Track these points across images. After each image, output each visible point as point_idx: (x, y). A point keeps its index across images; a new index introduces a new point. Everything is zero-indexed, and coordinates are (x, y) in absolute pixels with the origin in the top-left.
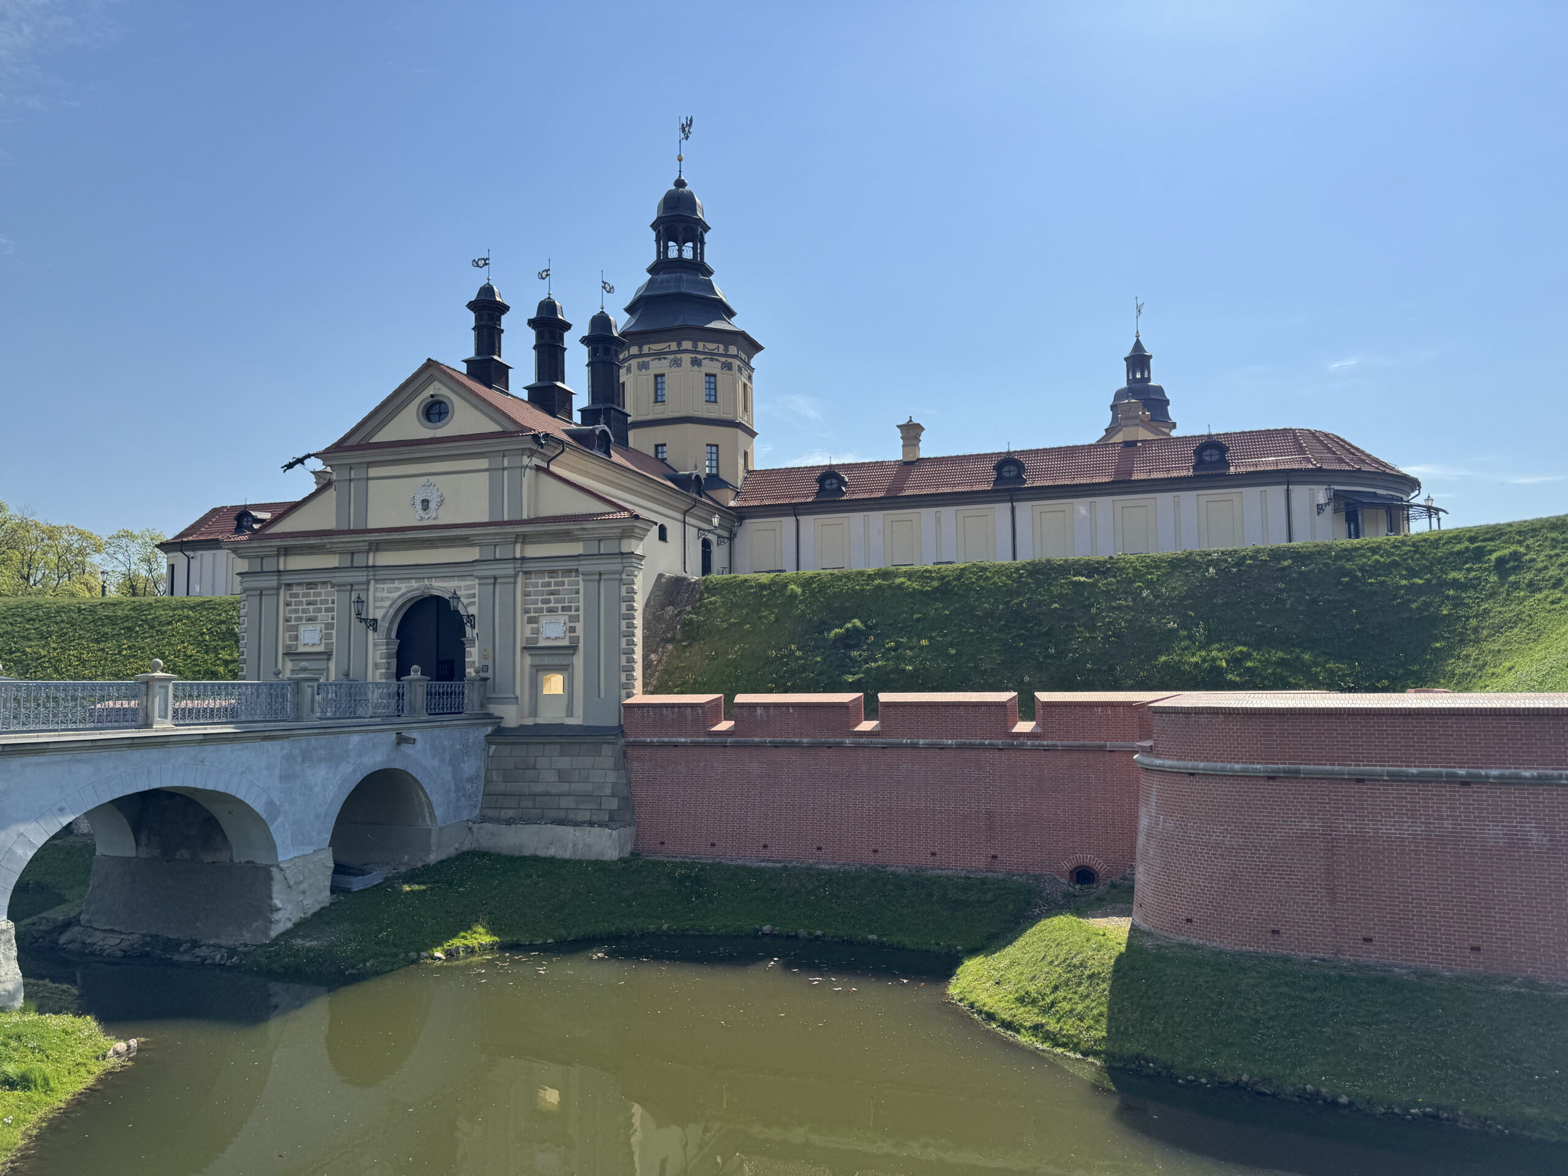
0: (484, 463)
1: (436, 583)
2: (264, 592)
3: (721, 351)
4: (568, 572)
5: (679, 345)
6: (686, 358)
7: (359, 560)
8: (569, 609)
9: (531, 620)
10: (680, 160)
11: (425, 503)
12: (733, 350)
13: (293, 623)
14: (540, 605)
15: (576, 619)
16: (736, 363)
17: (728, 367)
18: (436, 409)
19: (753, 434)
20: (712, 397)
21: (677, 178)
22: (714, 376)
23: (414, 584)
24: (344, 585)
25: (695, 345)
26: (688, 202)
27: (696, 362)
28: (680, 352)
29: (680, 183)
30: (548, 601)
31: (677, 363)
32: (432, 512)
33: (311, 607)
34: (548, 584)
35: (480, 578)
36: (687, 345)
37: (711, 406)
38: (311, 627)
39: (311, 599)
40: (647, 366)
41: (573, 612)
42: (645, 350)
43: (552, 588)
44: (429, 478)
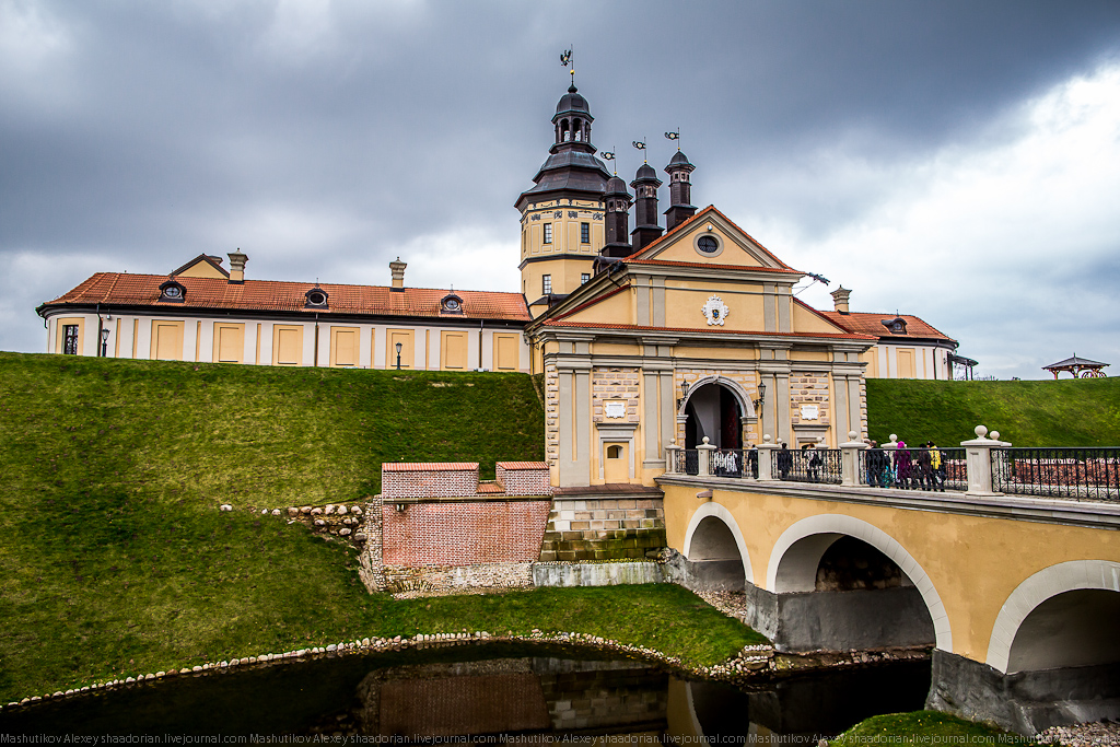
0: (760, 289)
1: (723, 374)
2: (577, 371)
4: (818, 372)
7: (664, 351)
8: (820, 398)
9: (794, 406)
13: (598, 398)
14: (800, 395)
15: (827, 407)
18: (709, 242)
21: (571, 85)
23: (708, 374)
29: (573, 90)
30: (806, 392)
32: (720, 319)
33: (615, 387)
34: (806, 381)
35: (761, 373)
38: (615, 403)
39: (616, 381)
40: (575, 215)
41: (823, 402)
42: (574, 203)
43: (809, 384)
44: (715, 294)
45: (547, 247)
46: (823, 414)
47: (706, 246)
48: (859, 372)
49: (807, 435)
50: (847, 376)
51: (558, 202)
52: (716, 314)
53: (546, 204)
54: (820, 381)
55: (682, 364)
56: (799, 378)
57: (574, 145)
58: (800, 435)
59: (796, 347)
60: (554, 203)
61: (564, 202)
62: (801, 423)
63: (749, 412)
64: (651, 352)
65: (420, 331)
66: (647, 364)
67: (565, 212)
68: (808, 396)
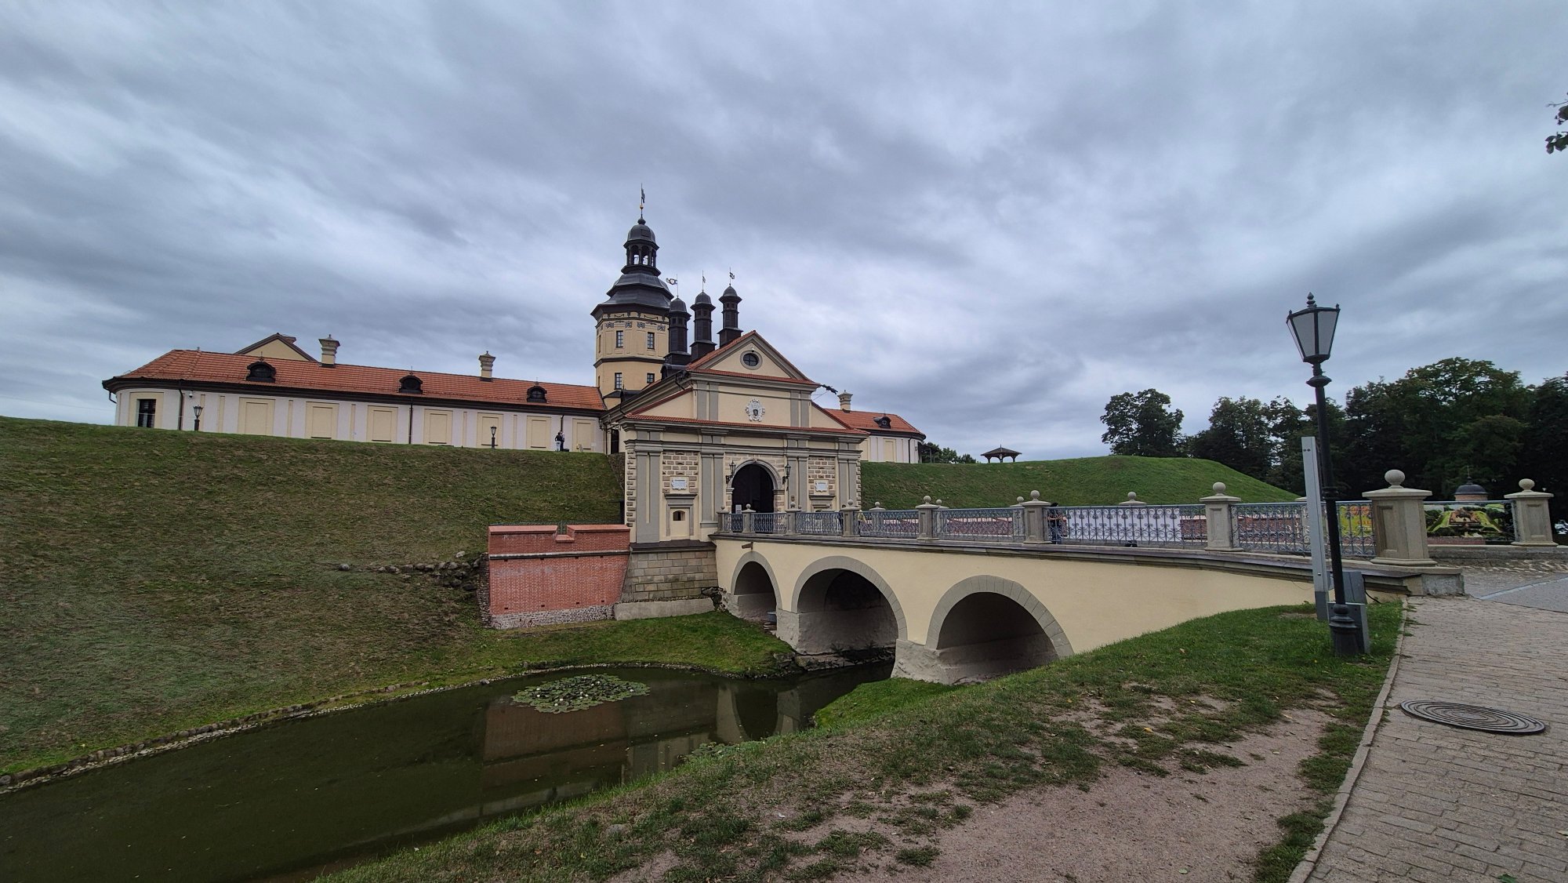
0: (787, 395)
1: (760, 458)
2: (651, 454)
4: (828, 457)
7: (716, 440)
8: (829, 476)
9: (811, 482)
10: (642, 208)
11: (756, 412)
13: (667, 475)
14: (815, 474)
15: (834, 482)
18: (752, 359)
21: (640, 218)
23: (749, 458)
24: (709, 454)
26: (648, 233)
29: (642, 222)
30: (819, 472)
32: (759, 417)
33: (680, 466)
34: (819, 463)
35: (788, 457)
38: (680, 478)
39: (680, 461)
40: (643, 326)
41: (831, 479)
42: (642, 316)
43: (821, 465)
44: (756, 398)
45: (620, 350)
46: (831, 488)
47: (749, 361)
48: (856, 457)
49: (819, 503)
50: (848, 460)
51: (629, 314)
53: (618, 315)
54: (829, 464)
55: (729, 449)
56: (815, 461)
57: (641, 267)
58: (815, 503)
59: (813, 439)
60: (626, 315)
61: (634, 314)
62: (815, 494)
63: (779, 485)
64: (708, 440)
65: (508, 416)
66: (706, 449)
67: (635, 322)
68: (821, 475)
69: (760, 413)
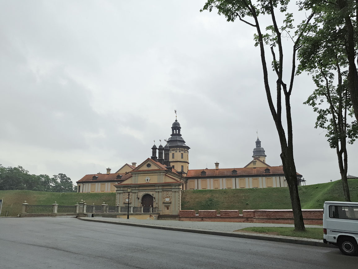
0: (157, 174)
1: (149, 192)
2: (120, 193)
3: (184, 150)
4: (169, 191)
5: (177, 149)
6: (178, 151)
7: (136, 189)
9: (164, 198)
10: (176, 117)
12: (186, 149)
13: (125, 198)
14: (165, 196)
16: (186, 151)
17: (185, 152)
18: (149, 165)
19: (189, 163)
20: (182, 158)
22: (183, 154)
24: (134, 192)
25: (180, 149)
26: (178, 124)
27: (180, 152)
28: (177, 150)
29: (176, 121)
31: (176, 152)
35: (156, 192)
36: (178, 149)
37: (182, 159)
41: (170, 197)
43: (167, 193)
44: (148, 176)
46: (171, 200)
49: (166, 205)
50: (175, 191)
52: (147, 180)
54: (170, 193)
55: (140, 191)
56: (165, 192)
57: (176, 135)
58: (165, 205)
59: (164, 186)
62: (165, 202)
68: (167, 196)
69: (149, 180)
